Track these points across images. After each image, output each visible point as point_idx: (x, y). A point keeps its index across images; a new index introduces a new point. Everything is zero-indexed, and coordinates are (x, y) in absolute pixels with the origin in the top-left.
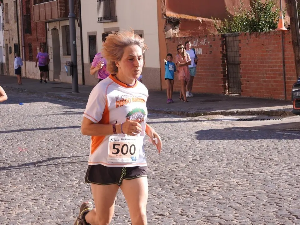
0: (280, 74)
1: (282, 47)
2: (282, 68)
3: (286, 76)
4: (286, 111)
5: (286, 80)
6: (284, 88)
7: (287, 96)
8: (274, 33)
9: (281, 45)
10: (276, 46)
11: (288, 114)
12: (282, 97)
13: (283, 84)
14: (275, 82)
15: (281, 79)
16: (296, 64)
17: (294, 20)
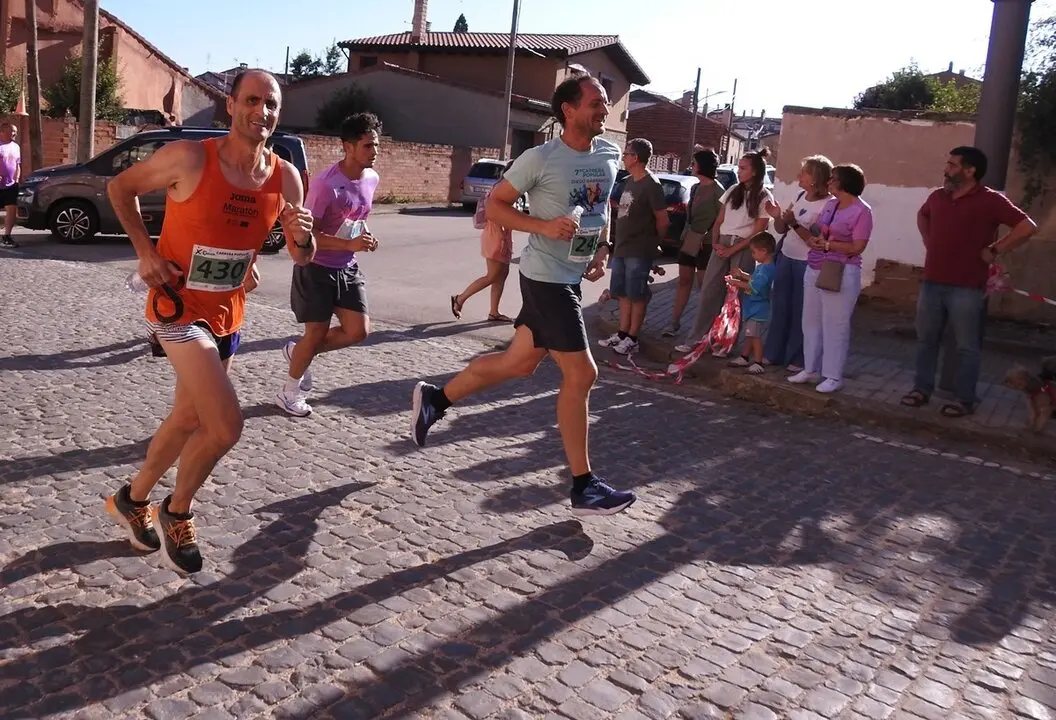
17: (32, 104)
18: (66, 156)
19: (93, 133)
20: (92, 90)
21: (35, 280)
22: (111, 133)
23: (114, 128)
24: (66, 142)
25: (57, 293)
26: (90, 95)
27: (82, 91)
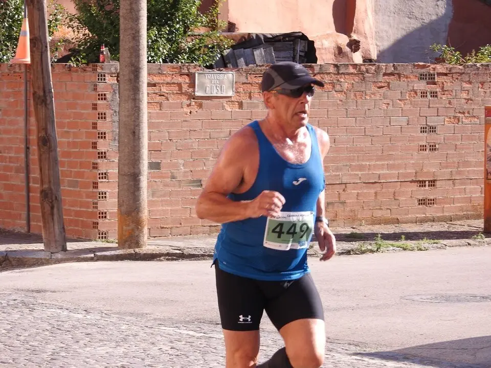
0: (18, 170)
1: (24, 104)
2: (23, 156)
3: (32, 175)
4: (10, 256)
5: (31, 184)
6: (25, 203)
7: (32, 223)
8: (9, 70)
9: (23, 98)
10: (12, 100)
11: (14, 263)
12: (20, 225)
13: (24, 193)
14: (8, 187)
15: (18, 180)
16: (38, 146)
17: (37, 42)
18: (103, 136)
19: (144, 89)
20: (139, 11)
21: (9, 331)
22: (185, 87)
23: (191, 76)
24: (100, 110)
25: (36, 344)
26: (137, 19)
27: (122, 12)
